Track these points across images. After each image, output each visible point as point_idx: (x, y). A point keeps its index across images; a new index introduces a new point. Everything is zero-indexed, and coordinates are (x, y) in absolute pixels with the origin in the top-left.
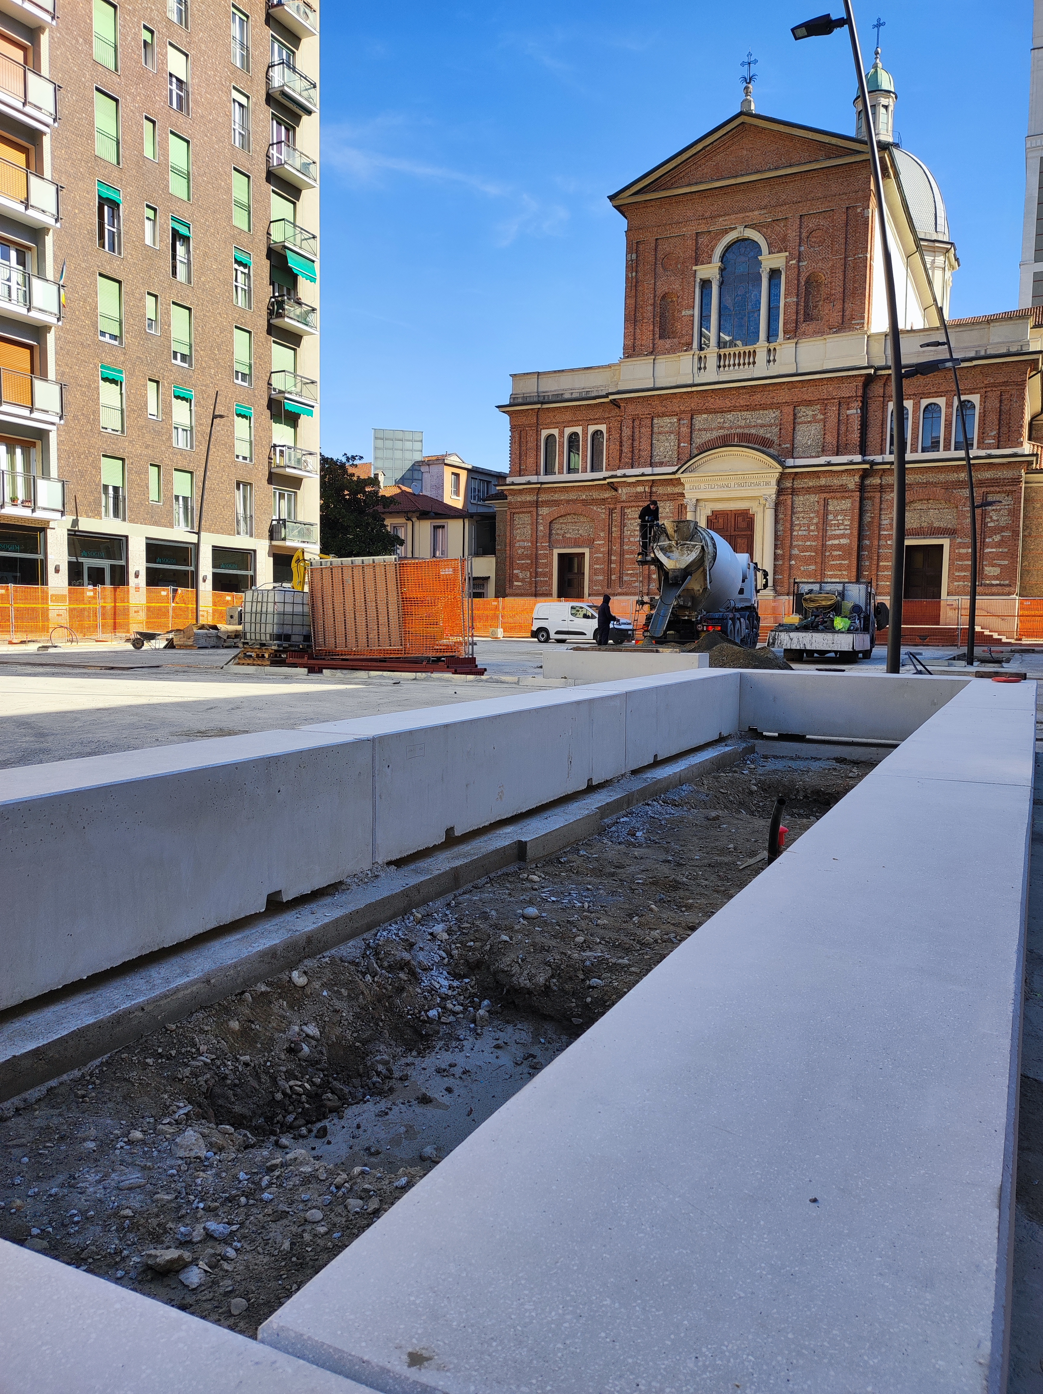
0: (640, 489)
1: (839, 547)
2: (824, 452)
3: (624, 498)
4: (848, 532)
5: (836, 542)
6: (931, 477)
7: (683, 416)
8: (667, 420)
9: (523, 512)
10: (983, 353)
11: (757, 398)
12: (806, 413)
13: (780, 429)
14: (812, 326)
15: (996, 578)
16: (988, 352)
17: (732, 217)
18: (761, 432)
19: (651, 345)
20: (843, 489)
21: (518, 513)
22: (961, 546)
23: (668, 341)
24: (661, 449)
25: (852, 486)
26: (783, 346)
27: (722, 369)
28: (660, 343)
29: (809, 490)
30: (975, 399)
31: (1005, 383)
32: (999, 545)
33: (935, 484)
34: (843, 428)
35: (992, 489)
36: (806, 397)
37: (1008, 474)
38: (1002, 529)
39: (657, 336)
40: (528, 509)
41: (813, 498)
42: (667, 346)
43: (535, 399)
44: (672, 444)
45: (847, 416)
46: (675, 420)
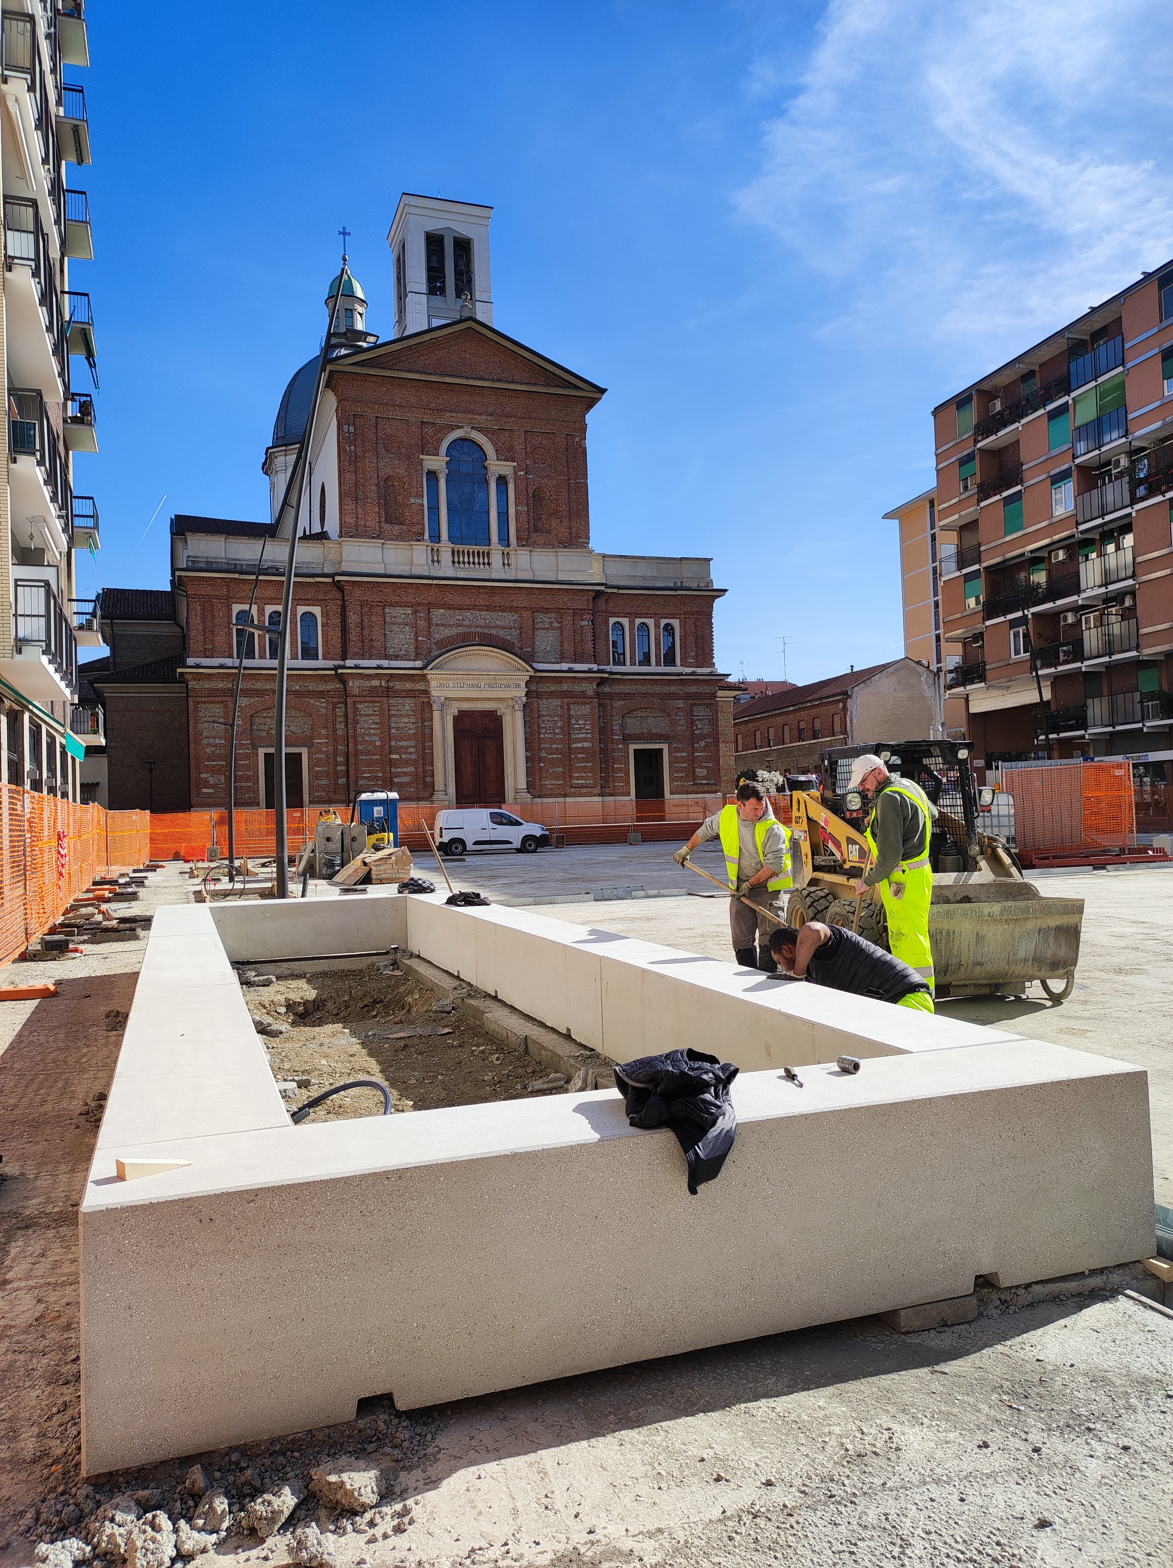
0: (375, 683)
1: (583, 750)
2: (562, 659)
3: (356, 692)
4: (589, 736)
5: (580, 745)
6: (648, 689)
7: (419, 608)
8: (401, 610)
9: (213, 702)
10: (679, 585)
11: (497, 599)
12: (544, 619)
13: (521, 633)
14: (541, 539)
15: (704, 778)
16: (685, 584)
17: (460, 415)
18: (501, 633)
19: (378, 528)
20: (583, 695)
21: (204, 702)
22: (677, 750)
23: (396, 527)
24: (396, 641)
25: (590, 693)
26: (518, 552)
27: (457, 565)
28: (387, 527)
29: (551, 695)
30: (676, 623)
31: (698, 613)
32: (704, 750)
33: (653, 695)
34: (577, 637)
35: (697, 702)
36: (543, 604)
37: (707, 689)
38: (704, 737)
39: (383, 519)
40: (220, 699)
41: (557, 702)
42: (395, 532)
43: (225, 567)
44: (408, 637)
45: (581, 626)
46: (410, 612)
